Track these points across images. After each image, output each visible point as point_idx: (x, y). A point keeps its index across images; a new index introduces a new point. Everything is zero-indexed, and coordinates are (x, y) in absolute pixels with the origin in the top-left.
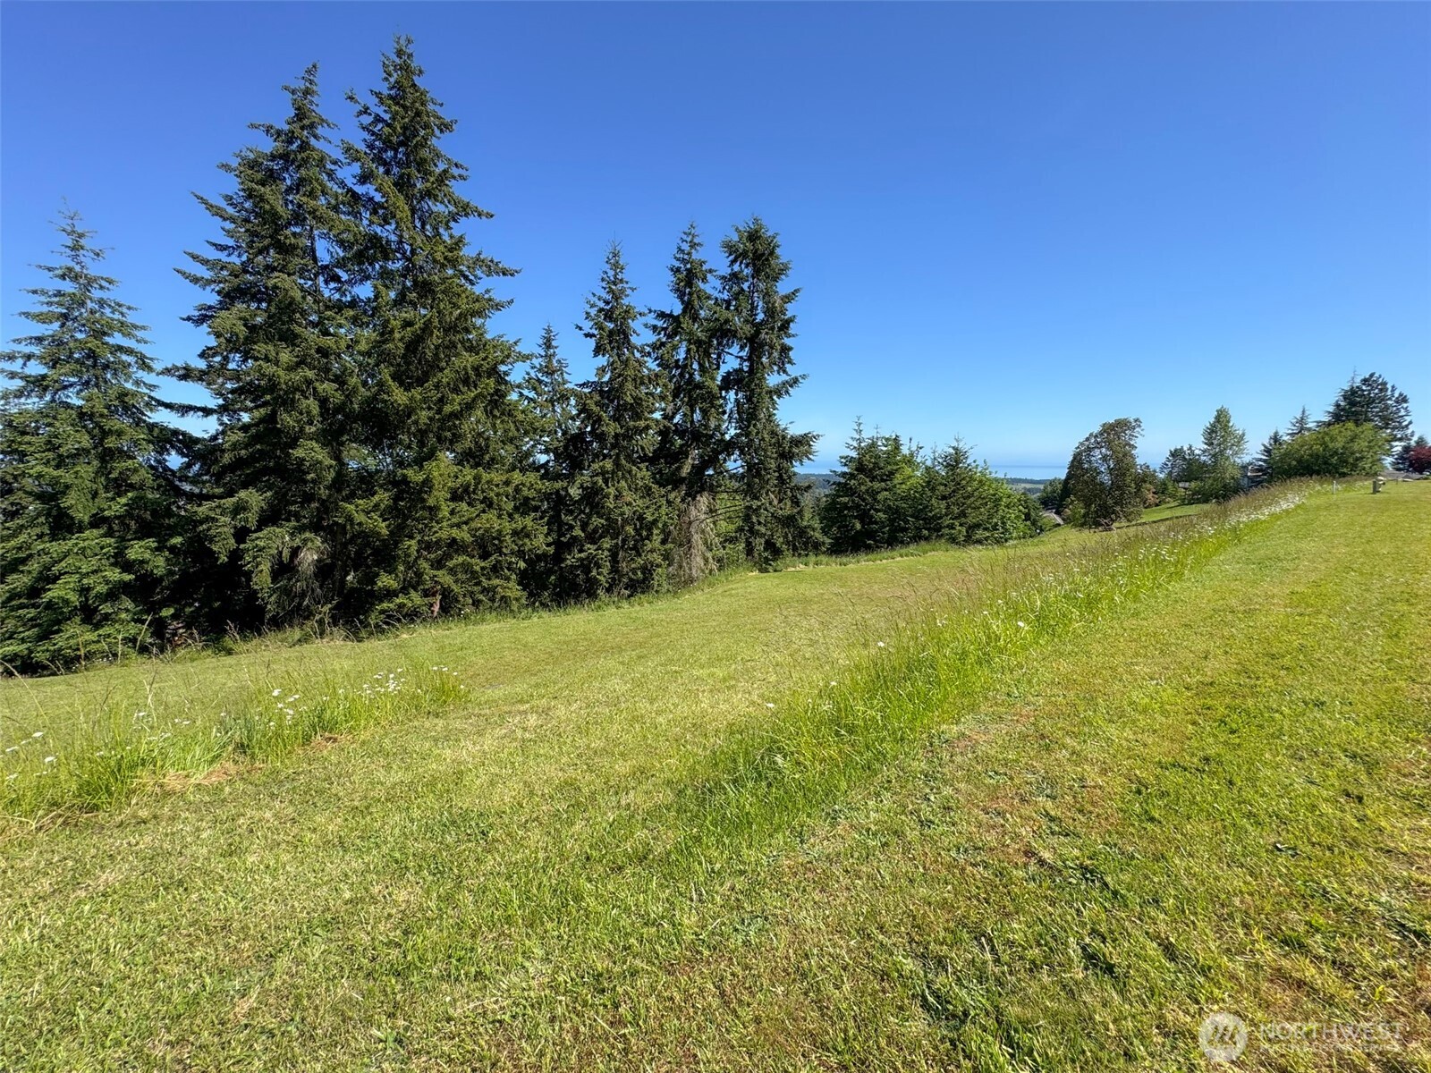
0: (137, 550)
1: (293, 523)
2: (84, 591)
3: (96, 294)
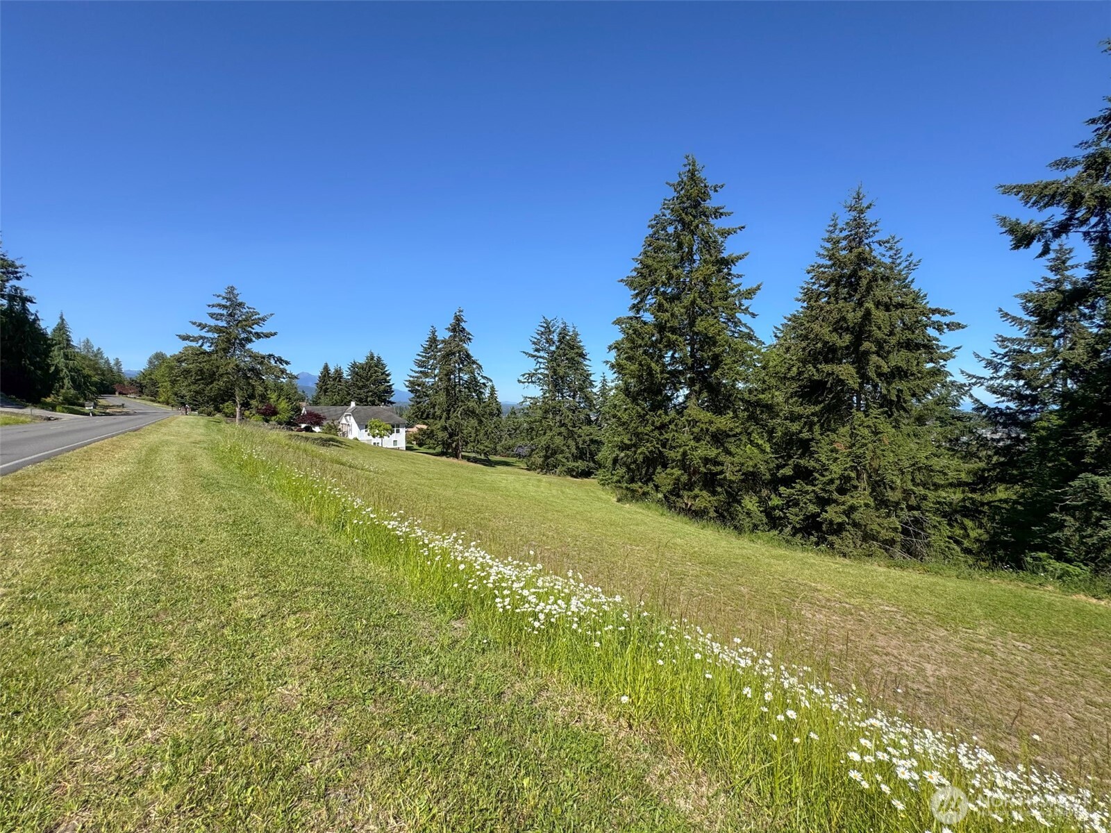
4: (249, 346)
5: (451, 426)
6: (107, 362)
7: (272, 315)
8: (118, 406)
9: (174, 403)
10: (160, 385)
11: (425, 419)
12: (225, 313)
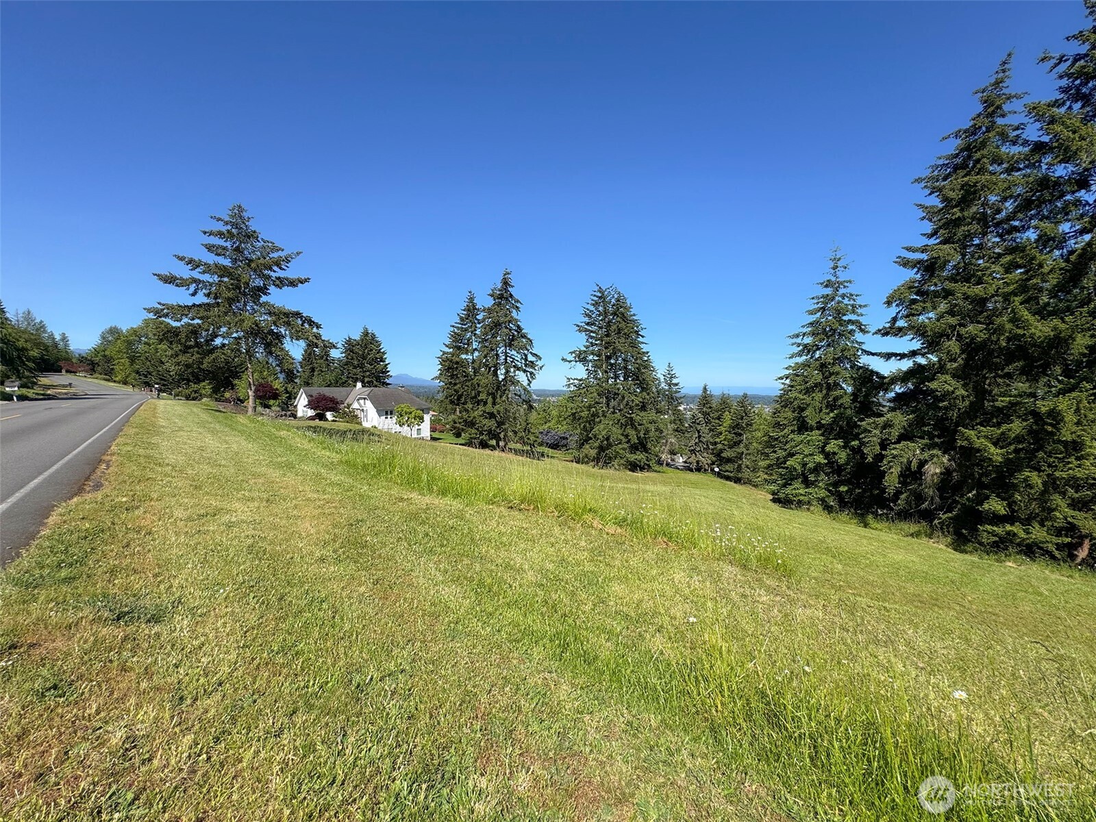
0: (833, 446)
1: (926, 441)
2: (804, 465)
3: (842, 291)
4: (264, 299)
5: (499, 412)
6: (52, 336)
7: (298, 254)
9: (135, 383)
10: (116, 362)
12: (229, 246)
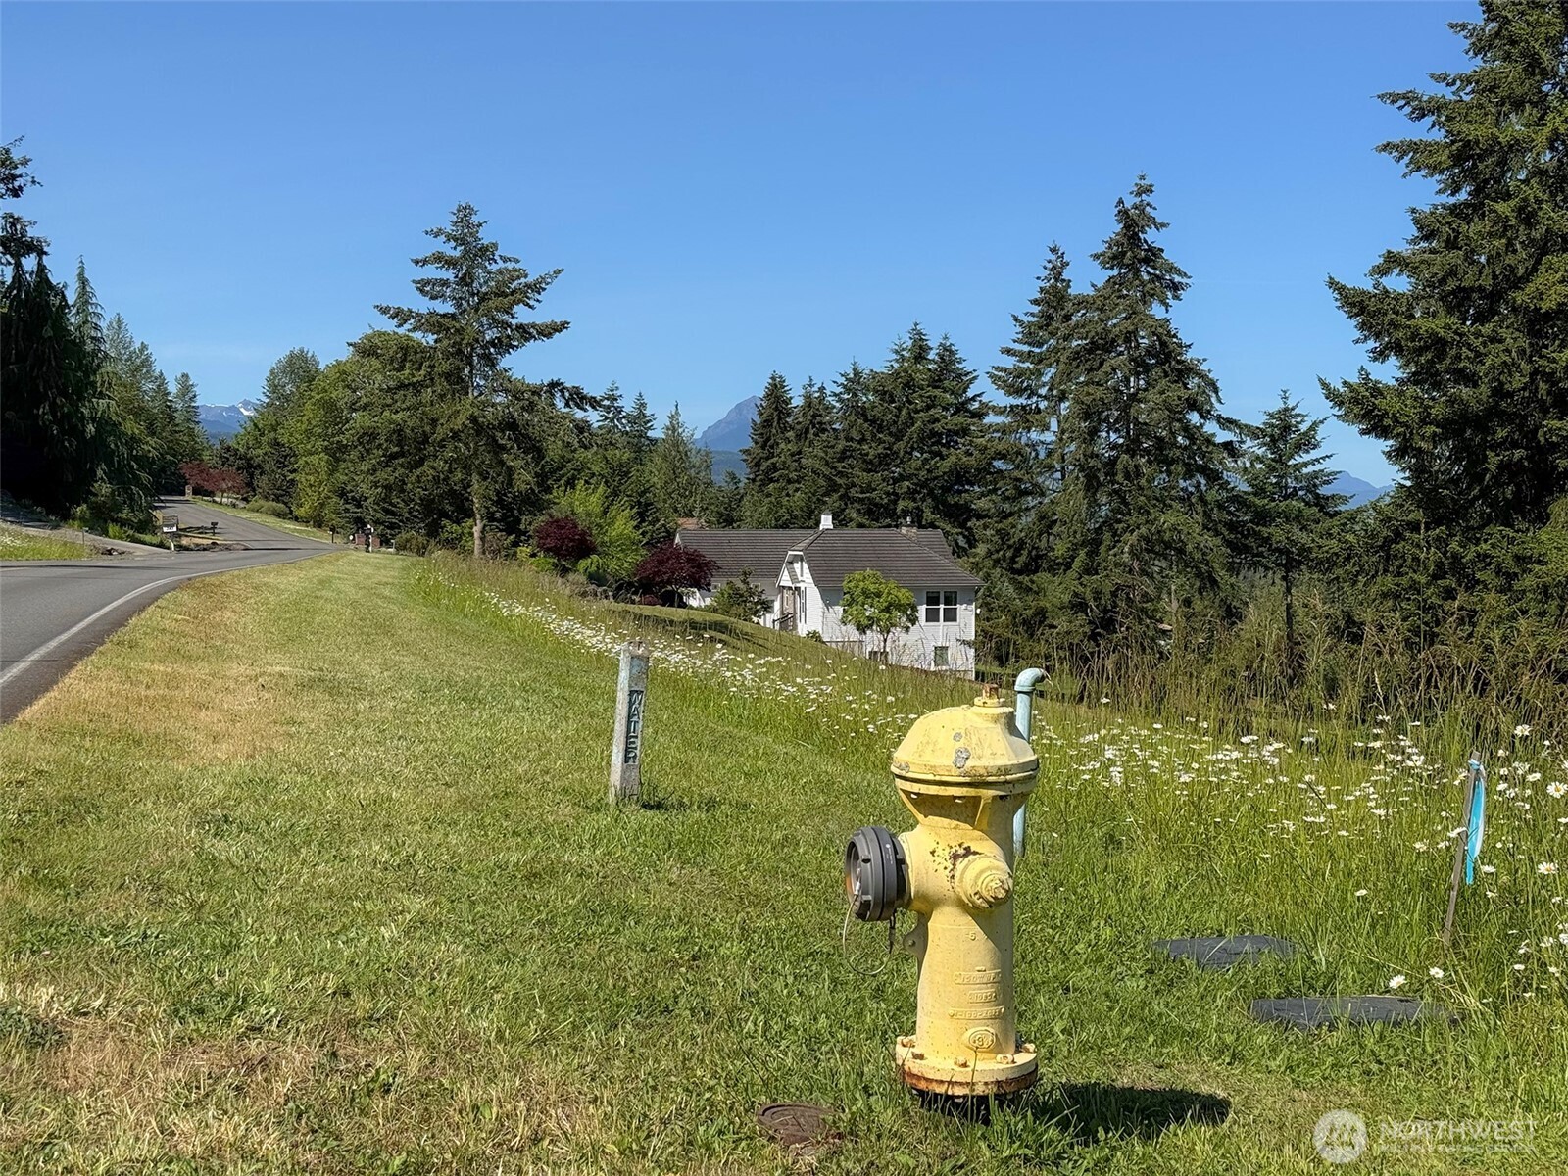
4: (503, 363)
8: (201, 530)
9: (337, 521)
10: (300, 462)
11: (1020, 572)
12: (452, 279)
